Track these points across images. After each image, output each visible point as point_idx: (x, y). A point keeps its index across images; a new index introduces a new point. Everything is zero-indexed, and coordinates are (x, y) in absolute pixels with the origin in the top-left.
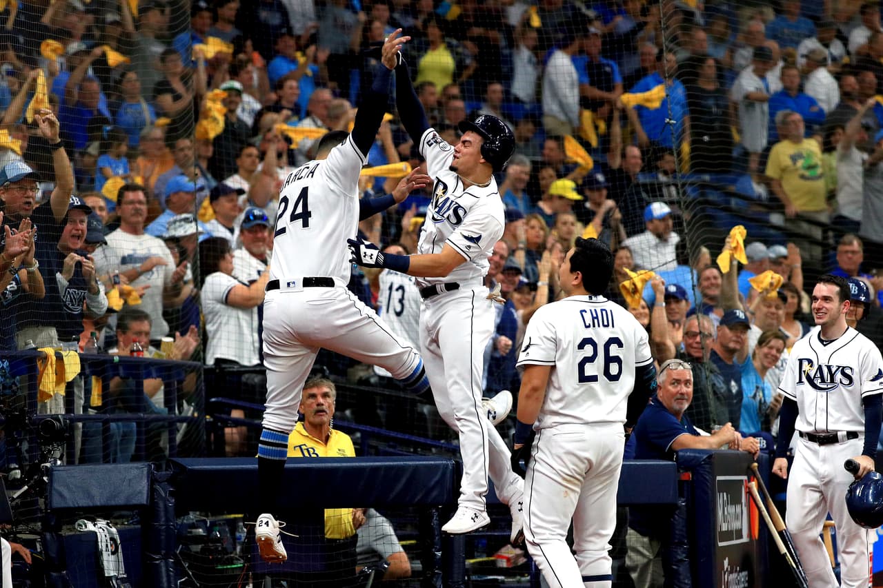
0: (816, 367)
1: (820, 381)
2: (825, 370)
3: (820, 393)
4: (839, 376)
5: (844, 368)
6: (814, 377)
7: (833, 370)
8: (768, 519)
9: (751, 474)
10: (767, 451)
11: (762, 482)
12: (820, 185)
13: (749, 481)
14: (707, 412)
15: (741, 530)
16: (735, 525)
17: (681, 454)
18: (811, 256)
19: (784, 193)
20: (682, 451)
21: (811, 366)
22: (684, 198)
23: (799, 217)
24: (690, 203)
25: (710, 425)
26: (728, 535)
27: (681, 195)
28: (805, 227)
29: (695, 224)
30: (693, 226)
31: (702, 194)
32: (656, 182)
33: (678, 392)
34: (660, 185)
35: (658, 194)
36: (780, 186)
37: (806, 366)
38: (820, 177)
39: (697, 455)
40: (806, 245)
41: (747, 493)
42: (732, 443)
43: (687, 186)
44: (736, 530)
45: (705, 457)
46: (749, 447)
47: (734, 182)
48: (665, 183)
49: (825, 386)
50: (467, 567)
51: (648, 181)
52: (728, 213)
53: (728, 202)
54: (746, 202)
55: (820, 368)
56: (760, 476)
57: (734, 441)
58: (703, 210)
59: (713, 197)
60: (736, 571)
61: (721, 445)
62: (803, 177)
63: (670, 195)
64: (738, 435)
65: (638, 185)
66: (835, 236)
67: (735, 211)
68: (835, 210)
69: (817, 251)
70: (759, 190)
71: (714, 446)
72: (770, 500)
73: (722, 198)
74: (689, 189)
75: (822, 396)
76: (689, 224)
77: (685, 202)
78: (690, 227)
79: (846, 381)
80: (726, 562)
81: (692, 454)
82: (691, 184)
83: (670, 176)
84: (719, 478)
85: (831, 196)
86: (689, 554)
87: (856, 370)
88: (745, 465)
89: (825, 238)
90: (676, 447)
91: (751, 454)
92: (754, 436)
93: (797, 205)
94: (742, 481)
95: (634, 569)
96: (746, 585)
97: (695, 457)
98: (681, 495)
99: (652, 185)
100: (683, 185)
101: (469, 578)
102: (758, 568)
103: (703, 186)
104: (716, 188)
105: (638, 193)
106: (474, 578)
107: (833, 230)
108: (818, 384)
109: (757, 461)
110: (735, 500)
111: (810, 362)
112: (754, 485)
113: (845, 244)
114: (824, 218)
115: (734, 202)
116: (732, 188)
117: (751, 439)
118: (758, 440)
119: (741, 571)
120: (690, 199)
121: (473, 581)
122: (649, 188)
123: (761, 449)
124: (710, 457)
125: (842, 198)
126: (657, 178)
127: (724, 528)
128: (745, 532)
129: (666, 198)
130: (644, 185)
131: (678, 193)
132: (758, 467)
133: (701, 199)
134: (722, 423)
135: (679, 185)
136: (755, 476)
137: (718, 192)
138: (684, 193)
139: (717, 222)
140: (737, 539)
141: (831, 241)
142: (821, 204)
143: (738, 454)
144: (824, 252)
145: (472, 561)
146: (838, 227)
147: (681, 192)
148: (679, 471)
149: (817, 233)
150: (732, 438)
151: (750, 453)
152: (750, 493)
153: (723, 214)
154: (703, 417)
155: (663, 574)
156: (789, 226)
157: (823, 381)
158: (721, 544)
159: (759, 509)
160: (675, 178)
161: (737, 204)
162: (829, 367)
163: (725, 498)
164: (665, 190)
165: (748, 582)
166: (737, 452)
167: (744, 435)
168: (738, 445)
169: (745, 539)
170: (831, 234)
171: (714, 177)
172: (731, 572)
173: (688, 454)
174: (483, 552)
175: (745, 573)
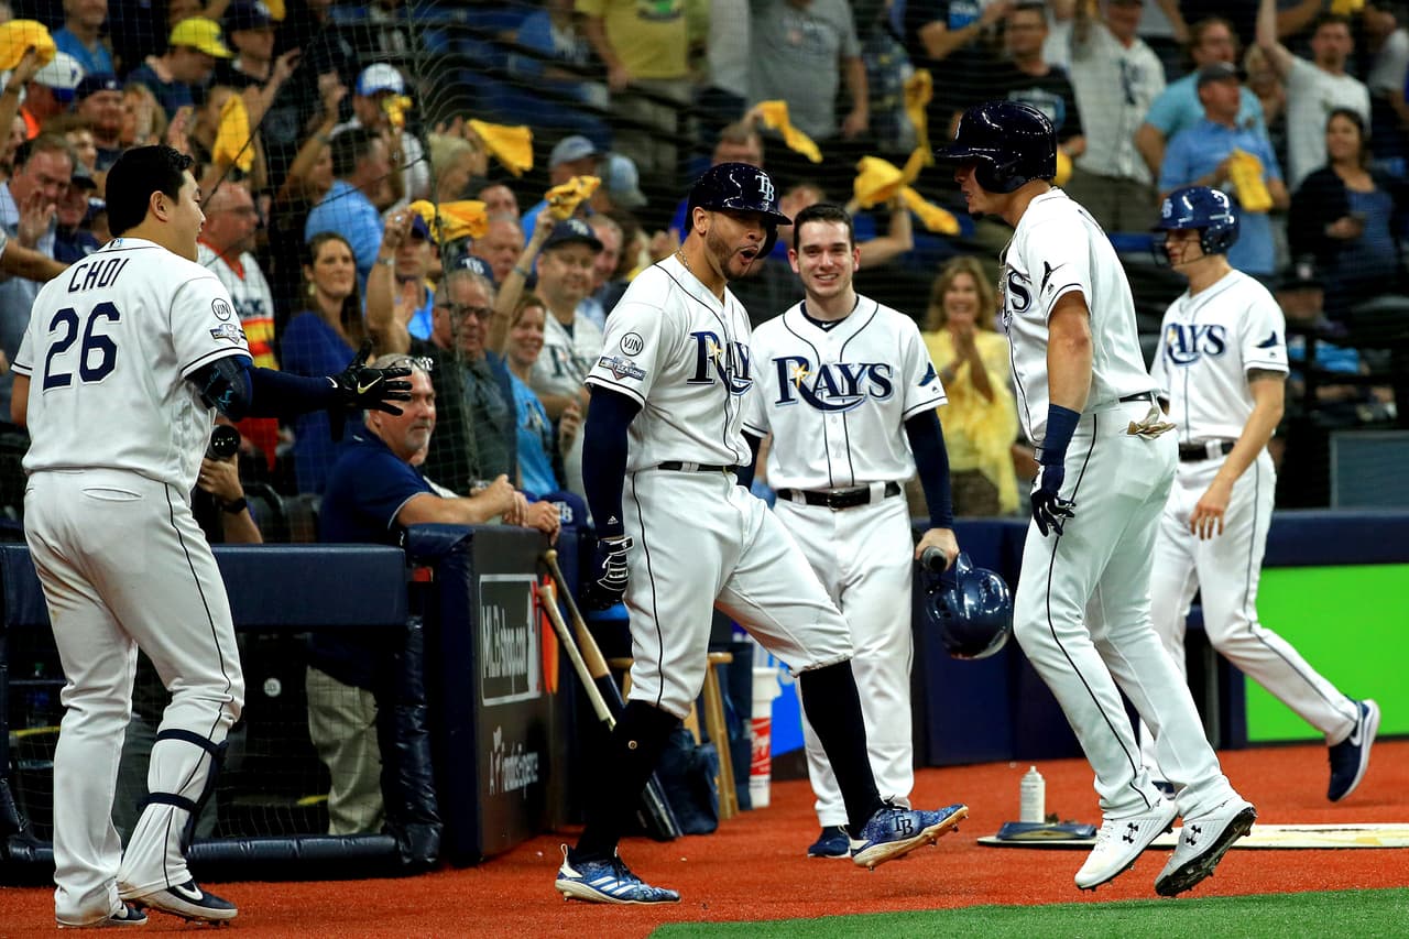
0: (816, 370)
1: (827, 393)
2: (837, 374)
3: (828, 415)
4: (866, 383)
5: (873, 366)
6: (816, 388)
7: (854, 372)
8: (576, 655)
9: (543, 570)
10: (573, 529)
11: (565, 585)
12: (678, 30)
13: (541, 583)
14: (462, 455)
15: (526, 675)
16: (513, 667)
17: (413, 532)
18: (657, 165)
19: (607, 44)
20: (415, 527)
21: (806, 369)
22: (420, 53)
23: (634, 92)
24: (433, 62)
25: (468, 477)
26: (501, 685)
27: (414, 47)
28: (646, 110)
29: (440, 101)
30: (437, 106)
31: (454, 47)
32: (367, 24)
33: (416, 416)
34: (376, 28)
35: (371, 45)
36: (603, 30)
37: (794, 370)
38: (674, 15)
39: (444, 535)
40: (647, 143)
41: (536, 606)
42: (510, 513)
43: (425, 31)
44: (516, 676)
45: (458, 538)
46: (540, 521)
47: (515, 23)
48: (385, 25)
49: (840, 403)
50: (12, 744)
51: (352, 20)
52: (500, 82)
53: (503, 62)
54: (537, 61)
55: (825, 370)
56: (560, 575)
57: (513, 511)
58: (454, 76)
59: (474, 51)
60: (516, 753)
61: (488, 516)
62: (643, 14)
63: (392, 48)
64: (520, 498)
65: (332, 28)
66: (703, 126)
67: (512, 79)
68: (705, 77)
69: (669, 155)
70: (562, 41)
71: (476, 519)
72: (580, 619)
73: (490, 55)
74: (429, 37)
75: (834, 421)
76: (428, 102)
77: (422, 61)
78: (430, 109)
79: (879, 391)
80: (497, 736)
81: (434, 534)
82: (433, 27)
83: (394, 11)
84: (484, 578)
85: (697, 52)
86: (428, 719)
87: (897, 368)
88: (533, 554)
89: (682, 129)
90: (406, 520)
91: (543, 535)
92: (550, 499)
93: (630, 68)
94: (527, 584)
95: (330, 749)
96: (535, 778)
97: (440, 538)
98: (413, 610)
99: (361, 28)
100: (419, 29)
101: (15, 765)
102: (557, 746)
103: (455, 32)
104: (479, 36)
105: (334, 44)
106: (24, 765)
107: (698, 114)
108: (825, 400)
109: (556, 548)
110: (515, 621)
111: (803, 362)
112: (550, 590)
113: (731, 141)
114: (680, 93)
115: (513, 62)
116: (512, 36)
117: (545, 505)
118: (557, 506)
119: (524, 753)
120: (430, 55)
121: (22, 771)
122: (354, 34)
123: (564, 524)
124: (468, 538)
125: (716, 55)
126: (369, 16)
127: (494, 673)
128: (533, 680)
129: (385, 53)
130: (346, 29)
131: (408, 45)
132: (558, 558)
133: (451, 55)
134: (490, 476)
135: (411, 31)
136: (552, 573)
137: (486, 42)
138: (420, 45)
139: (481, 99)
140: (517, 692)
141: (694, 136)
142: (679, 66)
143: (519, 533)
144: (681, 156)
145: (21, 733)
146: (707, 109)
147: (414, 41)
148: (409, 566)
149: (668, 120)
150: (509, 505)
151: (542, 531)
152: (542, 605)
153: (491, 83)
154: (455, 463)
155: (380, 758)
156: (618, 107)
157: (834, 392)
158: (488, 702)
159: (559, 635)
160: (402, 15)
161: (518, 65)
162: (844, 369)
163: (496, 616)
164: (382, 39)
165: (537, 772)
166: (517, 528)
167: (531, 497)
168: (521, 517)
169: (533, 693)
170: (693, 122)
171: (476, 14)
172: (507, 754)
173: (427, 533)
174: (43, 717)
175: (532, 757)
